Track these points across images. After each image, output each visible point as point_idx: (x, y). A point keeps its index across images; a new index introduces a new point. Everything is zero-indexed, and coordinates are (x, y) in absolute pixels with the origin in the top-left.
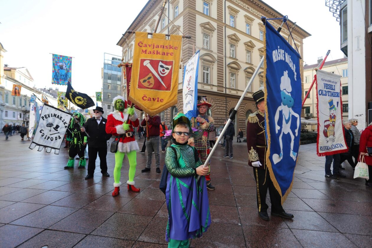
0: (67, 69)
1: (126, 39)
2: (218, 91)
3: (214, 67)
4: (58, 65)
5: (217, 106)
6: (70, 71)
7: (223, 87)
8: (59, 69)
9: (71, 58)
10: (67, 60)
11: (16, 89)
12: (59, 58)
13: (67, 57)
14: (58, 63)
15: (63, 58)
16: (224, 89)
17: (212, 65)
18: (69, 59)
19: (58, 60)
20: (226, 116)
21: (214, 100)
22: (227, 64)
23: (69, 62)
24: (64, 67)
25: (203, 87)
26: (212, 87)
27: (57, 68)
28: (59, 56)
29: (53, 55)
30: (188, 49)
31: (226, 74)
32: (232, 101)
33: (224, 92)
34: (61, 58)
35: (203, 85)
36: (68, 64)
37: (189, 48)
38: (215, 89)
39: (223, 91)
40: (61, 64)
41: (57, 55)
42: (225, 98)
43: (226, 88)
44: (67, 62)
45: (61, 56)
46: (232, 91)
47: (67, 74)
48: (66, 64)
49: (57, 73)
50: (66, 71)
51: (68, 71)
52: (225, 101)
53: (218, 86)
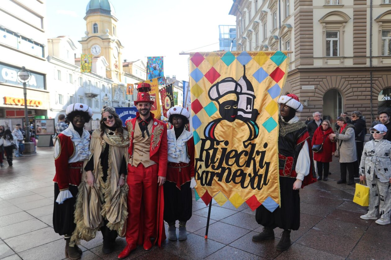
0: (159, 69)
1: (238, 5)
2: (354, 64)
3: (346, 29)
4: (152, 66)
5: (353, 88)
6: (162, 71)
7: (365, 57)
8: (153, 71)
9: (162, 57)
10: (159, 60)
11: (129, 88)
12: (152, 60)
13: (159, 57)
14: (152, 64)
15: (156, 59)
16: (368, 60)
17: (342, 27)
18: (161, 59)
19: (152, 62)
20: (372, 102)
21: (347, 79)
22: (374, 17)
23: (161, 62)
24: (157, 67)
25: (327, 63)
26: (342, 60)
27: (151, 70)
28: (152, 58)
29: (148, 58)
30: (299, 15)
31: (371, 35)
32: (384, 77)
33: (368, 65)
34: (154, 60)
35: (326, 60)
36: (160, 64)
37: (300, 12)
38: (349, 63)
39: (365, 64)
40: (154, 65)
41: (151, 57)
42: (369, 73)
43: (371, 57)
44: (159, 62)
45: (154, 57)
46: (384, 60)
47: (159, 74)
48: (158, 65)
49: (152, 75)
50: (159, 71)
51: (161, 71)
52: (370, 79)
53: (355, 57)
